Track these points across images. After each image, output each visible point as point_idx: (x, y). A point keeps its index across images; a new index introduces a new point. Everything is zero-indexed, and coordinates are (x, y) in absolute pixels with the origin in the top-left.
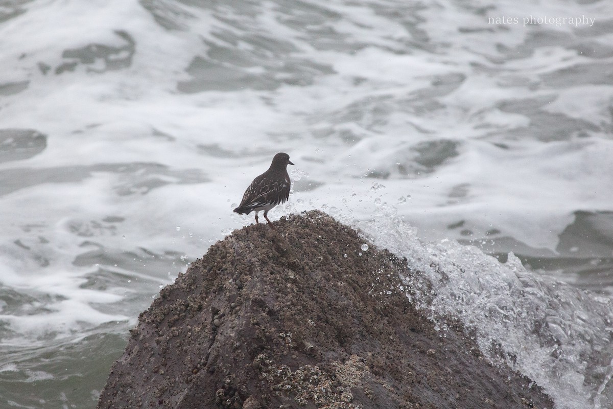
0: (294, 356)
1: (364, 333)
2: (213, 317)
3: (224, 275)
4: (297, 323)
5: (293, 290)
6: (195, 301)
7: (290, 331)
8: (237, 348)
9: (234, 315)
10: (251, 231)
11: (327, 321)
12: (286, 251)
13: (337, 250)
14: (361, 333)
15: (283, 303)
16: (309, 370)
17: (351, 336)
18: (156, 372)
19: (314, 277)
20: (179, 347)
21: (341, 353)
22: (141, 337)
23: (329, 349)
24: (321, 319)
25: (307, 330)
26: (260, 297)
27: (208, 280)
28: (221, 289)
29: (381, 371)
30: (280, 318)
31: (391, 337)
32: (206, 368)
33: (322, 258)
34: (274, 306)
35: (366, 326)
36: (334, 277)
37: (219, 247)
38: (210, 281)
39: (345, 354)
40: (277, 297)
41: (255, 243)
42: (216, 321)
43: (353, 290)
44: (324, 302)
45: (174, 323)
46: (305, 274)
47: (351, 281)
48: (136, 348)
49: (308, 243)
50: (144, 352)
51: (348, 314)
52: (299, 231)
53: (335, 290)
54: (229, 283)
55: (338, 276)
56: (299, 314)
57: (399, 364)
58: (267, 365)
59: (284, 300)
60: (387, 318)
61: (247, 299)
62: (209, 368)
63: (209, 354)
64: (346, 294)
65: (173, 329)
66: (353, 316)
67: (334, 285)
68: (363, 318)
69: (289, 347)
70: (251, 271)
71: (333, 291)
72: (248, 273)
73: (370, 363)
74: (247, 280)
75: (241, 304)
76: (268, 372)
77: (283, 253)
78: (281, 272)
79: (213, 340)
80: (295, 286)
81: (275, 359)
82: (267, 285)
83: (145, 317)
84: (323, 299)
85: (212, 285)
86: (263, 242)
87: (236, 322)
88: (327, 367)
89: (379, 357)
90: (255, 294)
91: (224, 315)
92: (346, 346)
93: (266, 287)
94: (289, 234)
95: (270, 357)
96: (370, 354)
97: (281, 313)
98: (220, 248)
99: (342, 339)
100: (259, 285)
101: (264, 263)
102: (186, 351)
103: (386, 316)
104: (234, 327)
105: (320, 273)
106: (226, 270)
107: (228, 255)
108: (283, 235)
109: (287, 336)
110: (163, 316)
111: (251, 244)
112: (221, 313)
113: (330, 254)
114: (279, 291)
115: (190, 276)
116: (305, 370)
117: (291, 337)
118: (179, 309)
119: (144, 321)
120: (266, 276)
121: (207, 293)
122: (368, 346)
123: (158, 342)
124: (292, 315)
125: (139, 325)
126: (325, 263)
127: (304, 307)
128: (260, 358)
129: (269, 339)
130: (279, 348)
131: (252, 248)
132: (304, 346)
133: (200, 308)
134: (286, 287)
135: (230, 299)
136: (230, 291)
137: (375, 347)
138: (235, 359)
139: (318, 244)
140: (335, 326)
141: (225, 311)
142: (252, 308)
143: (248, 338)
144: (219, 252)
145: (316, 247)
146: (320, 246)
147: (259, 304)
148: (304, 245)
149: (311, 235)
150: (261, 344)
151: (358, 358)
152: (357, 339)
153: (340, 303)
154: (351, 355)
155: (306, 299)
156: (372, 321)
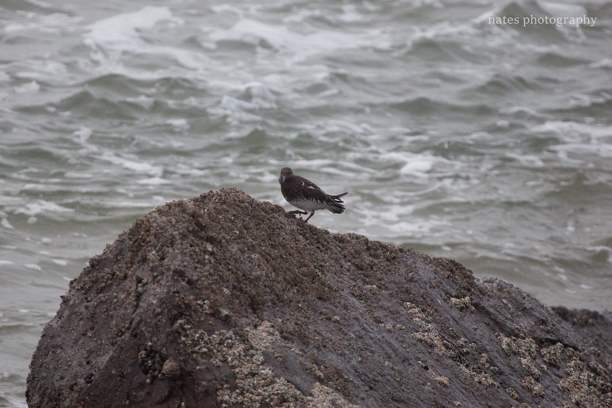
0: (211, 322)
1: (275, 300)
2: (137, 285)
3: (148, 247)
4: (213, 291)
5: (210, 262)
6: (121, 270)
7: (207, 299)
8: (159, 314)
9: (156, 284)
10: (173, 207)
11: (241, 290)
12: (205, 226)
13: (252, 225)
14: (272, 300)
15: (202, 273)
16: (224, 334)
17: (263, 304)
18: (84, 335)
19: (231, 249)
20: (105, 312)
21: (254, 319)
22: (71, 303)
23: (243, 316)
24: (236, 288)
25: (223, 299)
26: (180, 268)
27: (133, 251)
28: (144, 260)
29: (290, 336)
30: (198, 287)
31: (300, 305)
32: (130, 332)
33: (238, 232)
34: (193, 276)
35: (277, 295)
36: (249, 249)
37: (143, 221)
38: (135, 253)
39: (257, 320)
40: (196, 268)
41: (177, 217)
42: (140, 289)
43: (265, 262)
44: (239, 272)
45: (102, 290)
46: (222, 247)
47: (264, 253)
48: (67, 313)
49: (225, 218)
50: (73, 316)
51: (260, 283)
52: (218, 207)
53: (250, 262)
54: (152, 254)
55: (252, 248)
56: (215, 283)
57: (307, 330)
58: (185, 330)
59: (202, 271)
60: (297, 287)
61: (169, 269)
62: (132, 332)
63: (133, 319)
64: (259, 266)
65: (100, 295)
66: (265, 286)
67: (248, 257)
68: (275, 288)
69: (206, 314)
70: (172, 244)
71: (247, 262)
72: (170, 245)
73: (280, 329)
74: (168, 252)
75: (162, 274)
76: (187, 336)
77: (202, 228)
78: (200, 244)
79: (137, 306)
80: (212, 258)
81: (193, 325)
82: (186, 256)
83: (75, 284)
84: (238, 270)
85: (137, 255)
86: (183, 217)
87: (158, 290)
88: (240, 332)
89: (288, 324)
90: (176, 264)
91: (147, 284)
92: (259, 313)
93: (186, 258)
94: (208, 210)
95: (188, 323)
96: (280, 320)
97: (199, 282)
98: (145, 222)
99: (255, 306)
100: (179, 257)
101: (184, 236)
102: (112, 316)
103: (296, 285)
104: (155, 295)
105: (236, 246)
106: (150, 242)
107: (152, 228)
108: (202, 211)
109: (204, 303)
110: (91, 283)
111: (173, 219)
112: (144, 281)
113: (246, 229)
114: (198, 262)
115: (116, 247)
116: (220, 334)
117: (208, 304)
118: (106, 277)
119: (74, 288)
120: (186, 249)
121: (132, 263)
122: (278, 313)
123: (87, 308)
124: (209, 285)
125: (70, 291)
126: (240, 237)
127: (220, 277)
128: (179, 323)
129: (188, 306)
130: (197, 315)
131: (174, 222)
132: (220, 313)
133: (125, 277)
134: (204, 259)
135: (152, 270)
136: (153, 262)
137: (285, 314)
138: (155, 324)
139: (235, 219)
140: (248, 294)
141: (148, 280)
142: (173, 278)
143: (168, 305)
144: (143, 226)
145: (232, 222)
146: (236, 221)
147: (180, 274)
148: (221, 220)
149: (228, 211)
150: (181, 310)
151: (269, 324)
152: (269, 306)
153: (254, 273)
154: (263, 321)
155: (222, 270)
156: (283, 290)
